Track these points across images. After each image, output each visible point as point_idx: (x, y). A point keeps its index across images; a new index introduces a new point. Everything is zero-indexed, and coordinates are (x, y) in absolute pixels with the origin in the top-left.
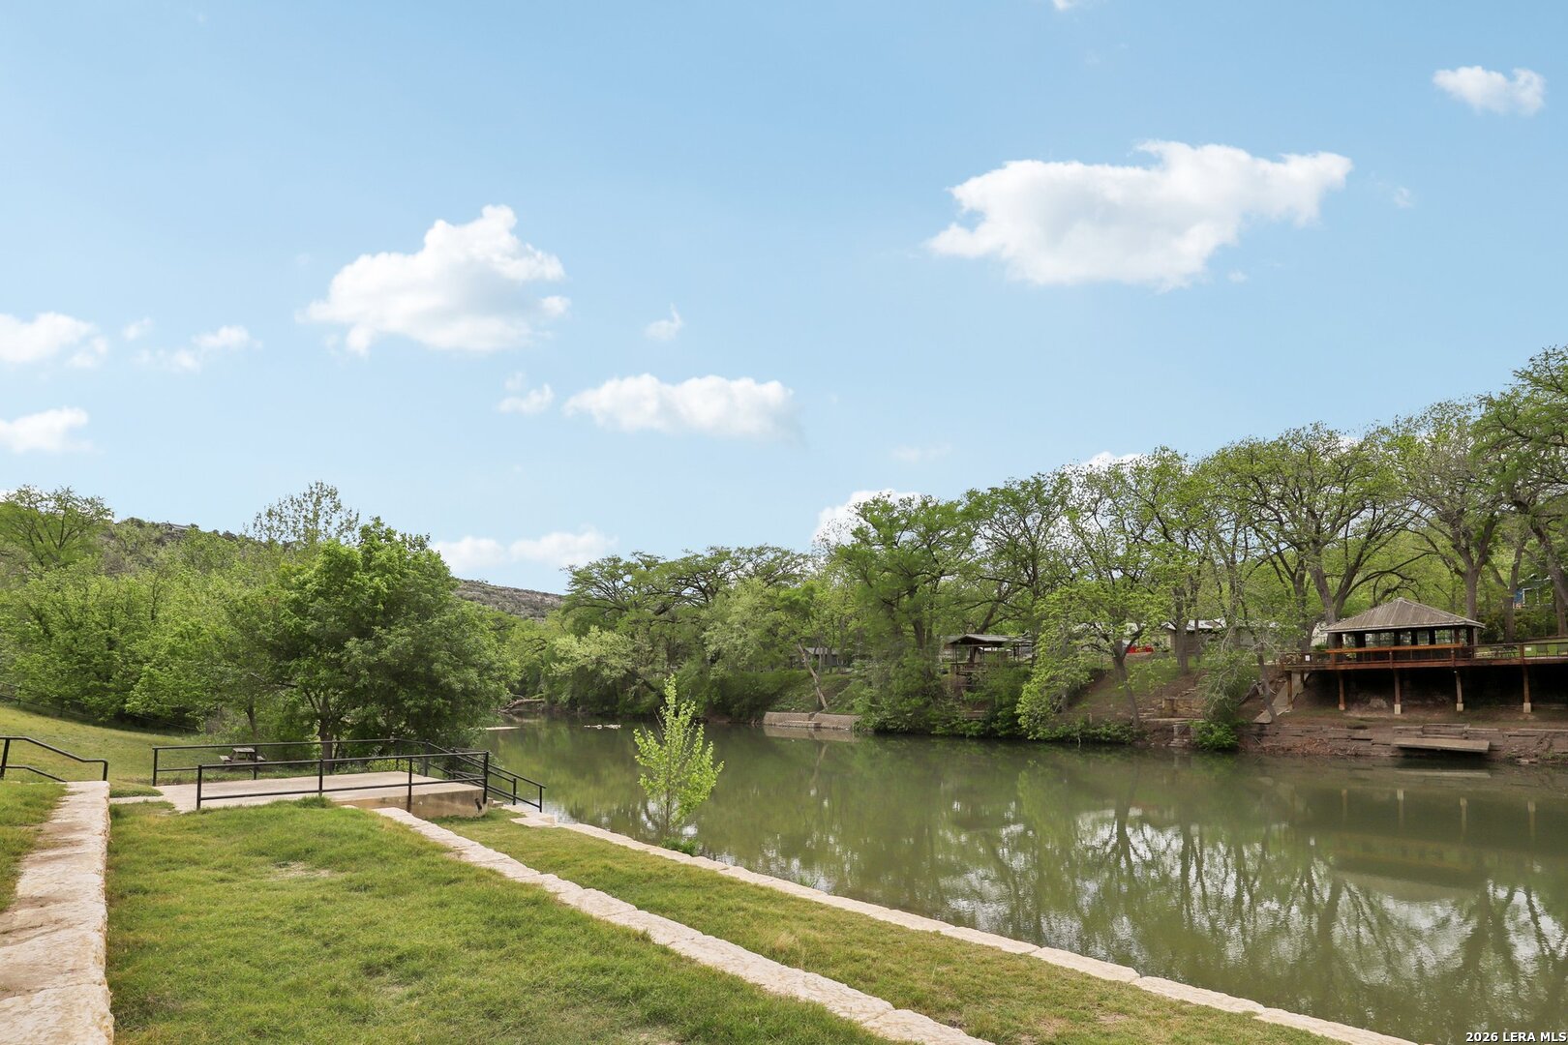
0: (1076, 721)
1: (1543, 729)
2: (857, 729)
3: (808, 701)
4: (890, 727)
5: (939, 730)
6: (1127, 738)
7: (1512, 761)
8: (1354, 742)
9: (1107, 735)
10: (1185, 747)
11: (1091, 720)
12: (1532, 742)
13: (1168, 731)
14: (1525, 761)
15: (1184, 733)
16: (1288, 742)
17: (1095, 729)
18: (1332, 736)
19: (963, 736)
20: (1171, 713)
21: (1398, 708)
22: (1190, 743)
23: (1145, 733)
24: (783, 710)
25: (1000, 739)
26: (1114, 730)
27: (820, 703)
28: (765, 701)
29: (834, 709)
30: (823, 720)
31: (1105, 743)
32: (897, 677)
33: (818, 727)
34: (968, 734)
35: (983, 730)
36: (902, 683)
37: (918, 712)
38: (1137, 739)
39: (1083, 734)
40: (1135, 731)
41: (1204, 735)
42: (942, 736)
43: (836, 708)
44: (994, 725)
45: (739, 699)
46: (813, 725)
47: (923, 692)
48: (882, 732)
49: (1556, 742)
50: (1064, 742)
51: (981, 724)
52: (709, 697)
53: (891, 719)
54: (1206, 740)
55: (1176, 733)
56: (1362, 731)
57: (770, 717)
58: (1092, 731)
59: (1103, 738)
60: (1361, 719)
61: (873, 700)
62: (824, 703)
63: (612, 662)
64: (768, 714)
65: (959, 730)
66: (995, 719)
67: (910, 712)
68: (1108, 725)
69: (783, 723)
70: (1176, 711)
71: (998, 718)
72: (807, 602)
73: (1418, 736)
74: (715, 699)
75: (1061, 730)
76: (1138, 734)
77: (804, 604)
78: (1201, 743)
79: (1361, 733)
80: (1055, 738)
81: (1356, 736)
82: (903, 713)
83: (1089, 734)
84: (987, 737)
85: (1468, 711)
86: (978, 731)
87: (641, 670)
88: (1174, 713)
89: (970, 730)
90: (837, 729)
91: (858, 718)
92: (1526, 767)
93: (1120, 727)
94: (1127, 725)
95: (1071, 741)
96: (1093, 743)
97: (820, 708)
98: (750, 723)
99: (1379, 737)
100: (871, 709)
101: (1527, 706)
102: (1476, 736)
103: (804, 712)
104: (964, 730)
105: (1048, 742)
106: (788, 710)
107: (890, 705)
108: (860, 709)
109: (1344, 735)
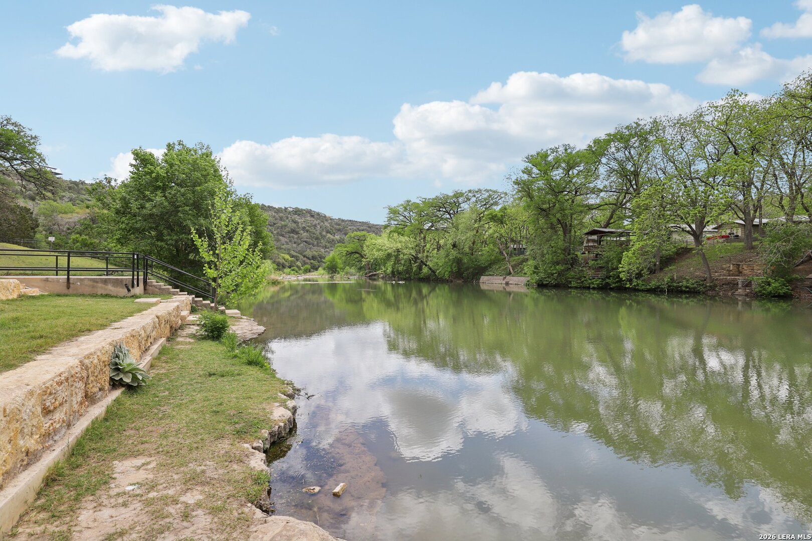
0: (664, 278)
2: (528, 285)
3: (503, 270)
4: (545, 282)
5: (573, 284)
6: (702, 289)
9: (687, 287)
10: (747, 295)
11: (675, 278)
13: (734, 284)
15: (747, 286)
17: (678, 283)
19: (589, 288)
20: (737, 273)
22: (751, 293)
23: (716, 286)
24: (490, 275)
25: (612, 289)
26: (692, 283)
27: (510, 271)
28: (481, 270)
29: (517, 274)
30: (510, 280)
31: (685, 292)
32: (548, 253)
33: (507, 284)
34: (592, 286)
35: (602, 284)
36: (551, 257)
37: (560, 274)
38: (709, 290)
39: (669, 286)
40: (708, 284)
41: (763, 286)
42: (576, 288)
43: (518, 273)
44: (608, 280)
45: (467, 269)
46: (504, 283)
47: (565, 262)
48: (541, 286)
50: (656, 291)
51: (600, 280)
52: (451, 268)
53: (545, 278)
54: (764, 289)
55: (740, 286)
57: (483, 279)
58: (675, 284)
59: (684, 289)
61: (536, 268)
62: (511, 270)
63: (405, 251)
64: (482, 277)
65: (586, 284)
66: (609, 277)
67: (556, 273)
68: (688, 280)
69: (490, 282)
71: (611, 276)
72: (502, 216)
74: (454, 269)
75: (653, 284)
76: (710, 286)
77: (500, 216)
78: (760, 292)
80: (650, 289)
82: (552, 274)
83: (674, 286)
84: (604, 288)
86: (598, 285)
87: (420, 255)
88: (740, 273)
89: (593, 284)
90: (518, 284)
91: (529, 279)
93: (697, 282)
94: (702, 281)
95: (660, 291)
96: (675, 291)
97: (510, 274)
98: (473, 282)
100: (534, 273)
103: (501, 276)
104: (590, 284)
105: (645, 291)
106: (493, 275)
107: (545, 270)
108: (529, 273)
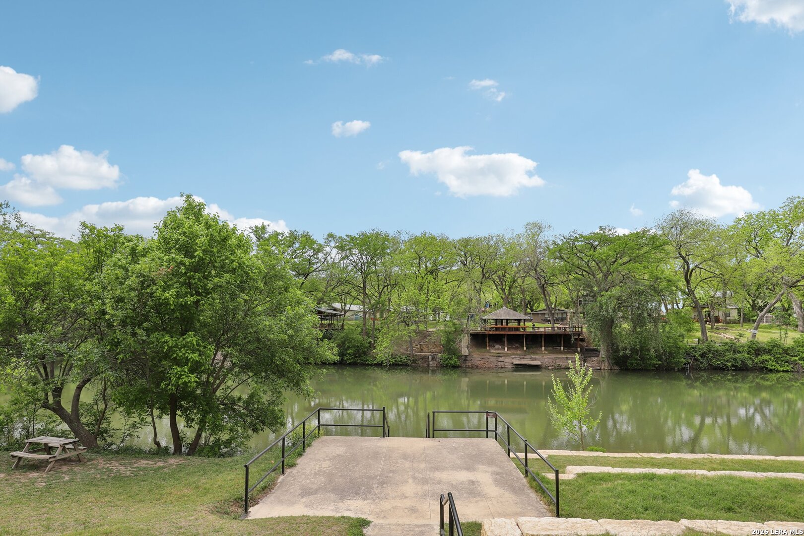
1: (553, 356)
7: (547, 368)
8: (499, 362)
9: (401, 361)
10: (436, 366)
12: (551, 361)
13: (427, 359)
14: (550, 368)
15: (433, 359)
16: (477, 363)
17: (394, 358)
18: (491, 360)
20: (420, 351)
21: (506, 348)
22: (439, 364)
23: (416, 360)
26: (402, 358)
31: (401, 365)
39: (390, 361)
40: (412, 359)
49: (557, 361)
55: (430, 360)
56: (501, 358)
58: (393, 360)
59: (399, 363)
60: (498, 353)
70: (422, 350)
73: (519, 360)
79: (501, 359)
81: (499, 360)
85: (528, 350)
92: (550, 370)
93: (406, 358)
96: (394, 365)
99: (508, 360)
101: (543, 348)
102: (536, 360)
109: (495, 360)
